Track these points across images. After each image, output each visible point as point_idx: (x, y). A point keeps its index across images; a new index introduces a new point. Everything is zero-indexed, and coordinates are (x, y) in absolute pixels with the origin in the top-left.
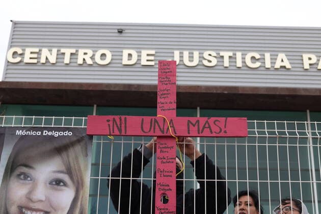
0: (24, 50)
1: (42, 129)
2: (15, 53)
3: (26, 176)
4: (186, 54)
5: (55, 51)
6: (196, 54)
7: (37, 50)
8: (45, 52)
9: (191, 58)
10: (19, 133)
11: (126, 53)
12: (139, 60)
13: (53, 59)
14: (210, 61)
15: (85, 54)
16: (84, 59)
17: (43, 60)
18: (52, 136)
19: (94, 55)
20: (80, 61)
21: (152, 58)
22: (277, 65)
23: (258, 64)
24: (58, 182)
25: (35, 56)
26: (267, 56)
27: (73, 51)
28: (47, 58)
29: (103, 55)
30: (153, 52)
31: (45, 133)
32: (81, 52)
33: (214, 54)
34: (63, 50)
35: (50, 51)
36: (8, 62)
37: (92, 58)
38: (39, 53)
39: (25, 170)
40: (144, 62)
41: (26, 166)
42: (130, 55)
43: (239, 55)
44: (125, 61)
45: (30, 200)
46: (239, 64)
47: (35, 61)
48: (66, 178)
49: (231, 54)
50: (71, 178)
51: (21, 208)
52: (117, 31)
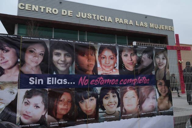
0: (25, 5)
1: (159, 47)
2: (22, 5)
3: (158, 57)
4: (82, 14)
5: (37, 6)
6: (85, 14)
7: (30, 5)
8: (34, 7)
9: (84, 15)
10: (155, 48)
11: (63, 11)
12: (68, 14)
13: (37, 10)
14: (89, 17)
15: (49, 9)
16: (48, 11)
17: (33, 9)
18: (161, 49)
19: (52, 10)
20: (47, 12)
21: (72, 14)
22: (108, 21)
23: (103, 20)
24: (163, 58)
25: (30, 7)
26: (106, 17)
27: (44, 7)
28: (34, 9)
29: (55, 11)
30: (72, 12)
31: (160, 48)
32: (47, 8)
33: (91, 15)
34: (40, 7)
35: (36, 6)
36: (19, 8)
37: (52, 11)
38: (31, 7)
39: (157, 56)
40: (69, 15)
41: (158, 55)
42: (64, 12)
43: (98, 16)
44: (63, 14)
45: (160, 62)
46: (98, 19)
47: (30, 9)
48: (164, 57)
49: (96, 15)
50: (165, 58)
51: (159, 63)
52: (59, 2)
